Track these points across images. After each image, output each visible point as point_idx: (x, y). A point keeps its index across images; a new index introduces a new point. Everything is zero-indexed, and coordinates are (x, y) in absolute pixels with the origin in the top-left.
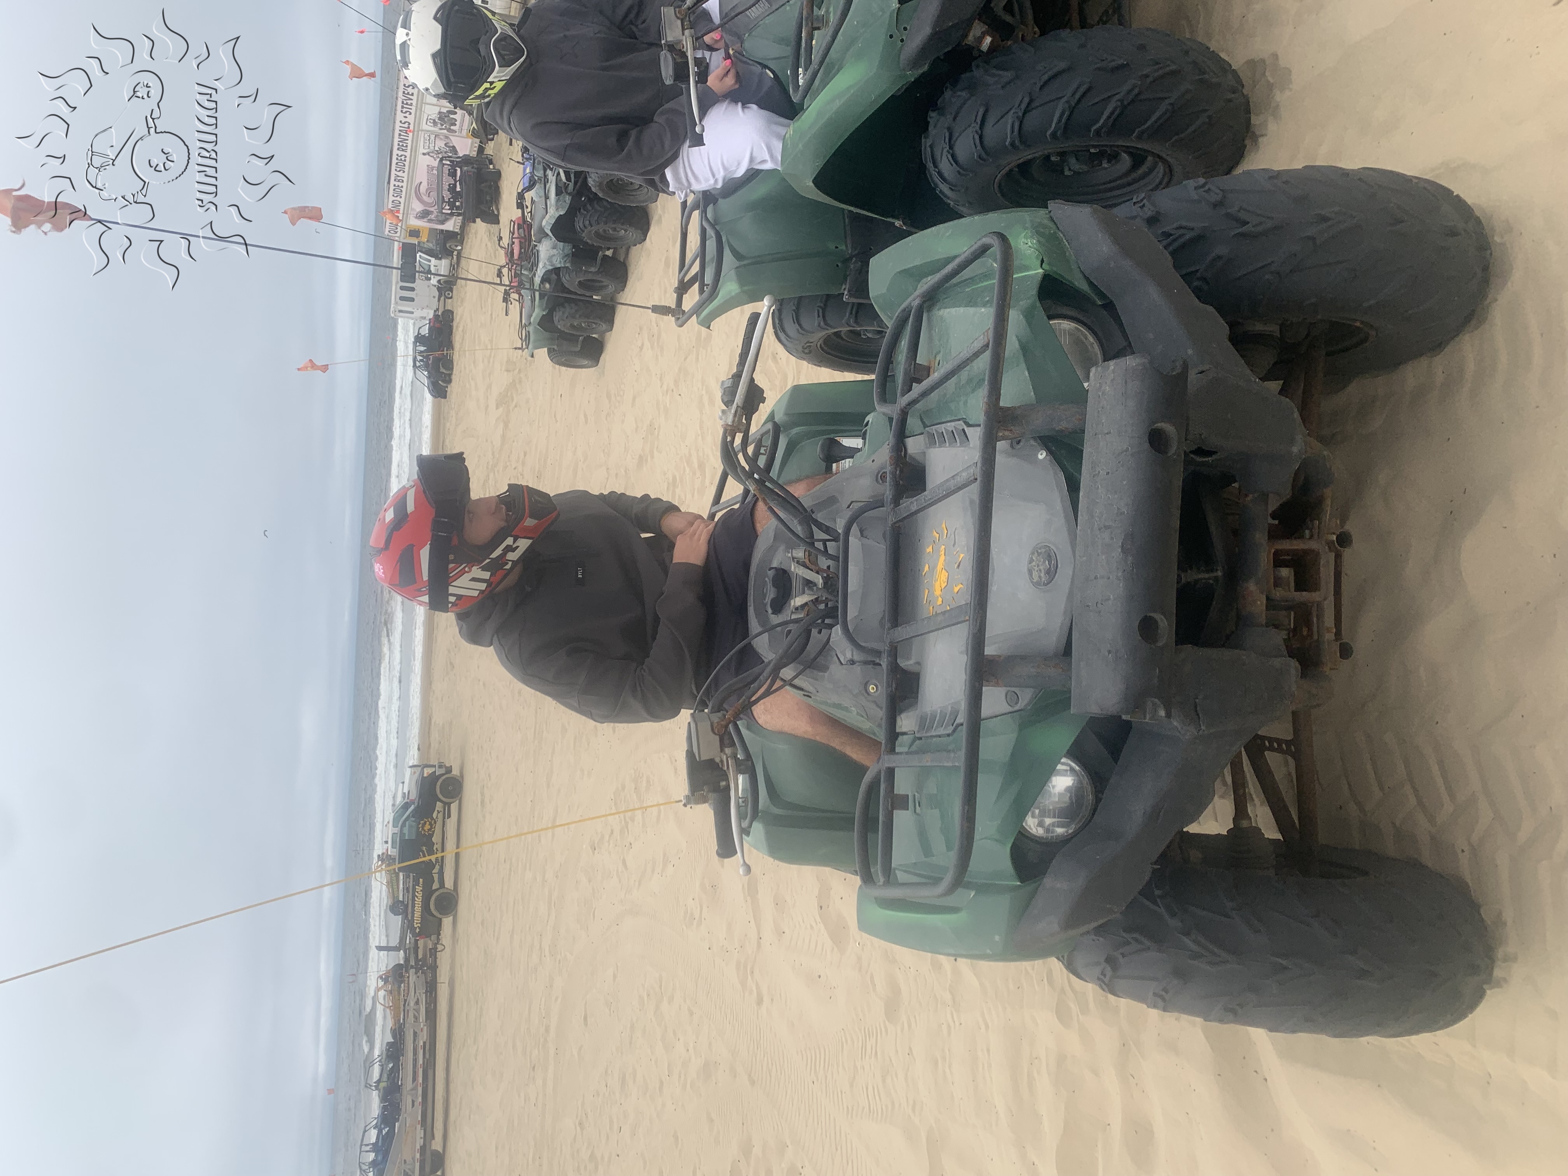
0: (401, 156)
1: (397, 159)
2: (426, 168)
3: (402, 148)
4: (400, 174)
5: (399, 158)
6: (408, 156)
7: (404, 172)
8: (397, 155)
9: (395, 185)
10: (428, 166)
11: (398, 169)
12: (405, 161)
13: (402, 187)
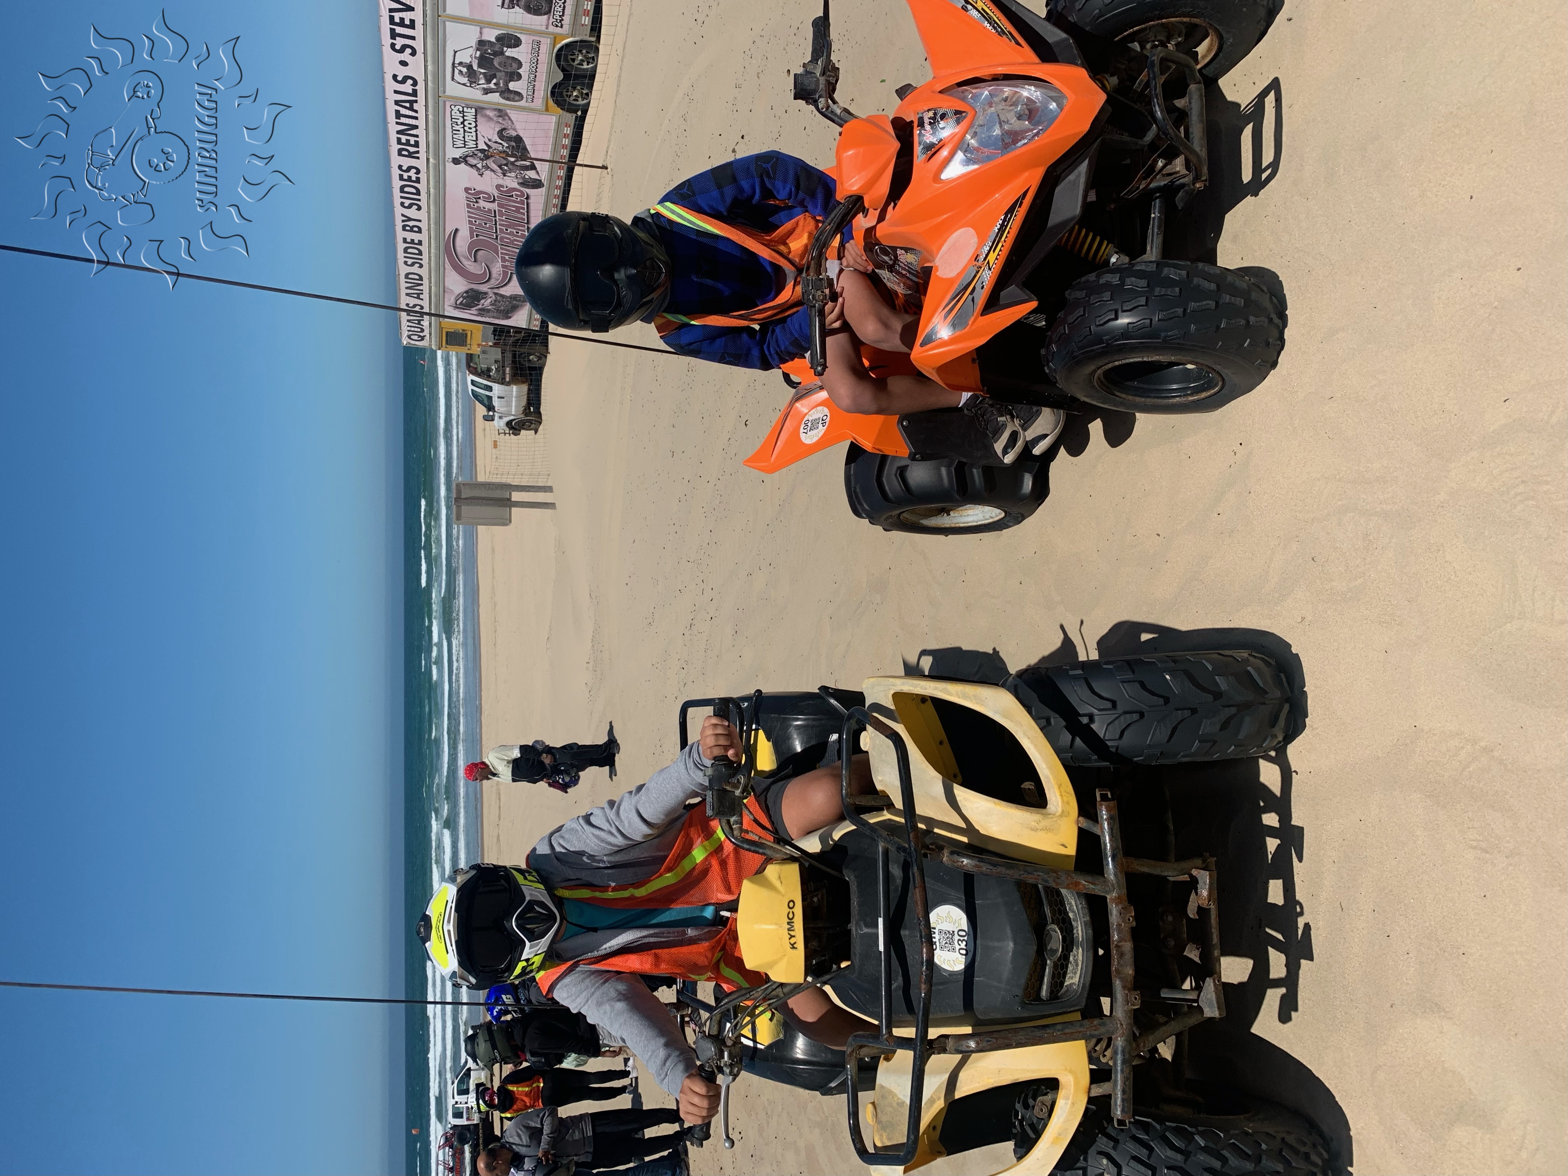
0: (409, 169)
1: (401, 178)
2: (465, 195)
3: (408, 150)
4: (412, 213)
5: (405, 176)
6: (423, 169)
7: (419, 208)
8: (400, 167)
9: (405, 240)
10: (467, 190)
11: (407, 203)
12: (418, 180)
13: (420, 243)
